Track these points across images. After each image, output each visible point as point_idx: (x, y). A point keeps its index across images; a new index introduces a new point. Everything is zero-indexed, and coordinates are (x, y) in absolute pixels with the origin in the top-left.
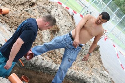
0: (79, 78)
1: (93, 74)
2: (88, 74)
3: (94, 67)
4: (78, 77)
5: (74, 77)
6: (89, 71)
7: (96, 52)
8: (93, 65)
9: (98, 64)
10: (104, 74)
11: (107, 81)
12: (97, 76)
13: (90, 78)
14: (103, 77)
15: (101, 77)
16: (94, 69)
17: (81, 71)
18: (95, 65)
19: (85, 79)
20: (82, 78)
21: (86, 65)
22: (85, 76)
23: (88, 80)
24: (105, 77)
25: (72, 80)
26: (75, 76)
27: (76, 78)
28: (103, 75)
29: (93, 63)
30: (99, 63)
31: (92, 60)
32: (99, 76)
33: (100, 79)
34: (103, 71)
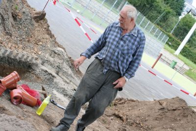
0: (19, 60)
1: (40, 53)
2: (33, 54)
3: (41, 43)
4: (17, 58)
5: (11, 58)
6: (34, 49)
7: (42, 21)
8: (39, 41)
9: (47, 39)
10: (57, 52)
11: (62, 61)
12: (47, 55)
13: (36, 59)
14: (56, 55)
15: (52, 56)
16: (41, 46)
17: (20, 50)
18: (42, 40)
19: (28, 60)
20: (23, 60)
21: (28, 41)
22: (28, 57)
23: (34, 61)
24: (59, 55)
25: (9, 63)
26: (13, 58)
27: (15, 60)
28: (55, 53)
29: (39, 38)
30: (47, 36)
31: (36, 33)
32: (50, 55)
33: (51, 59)
34: (55, 47)
